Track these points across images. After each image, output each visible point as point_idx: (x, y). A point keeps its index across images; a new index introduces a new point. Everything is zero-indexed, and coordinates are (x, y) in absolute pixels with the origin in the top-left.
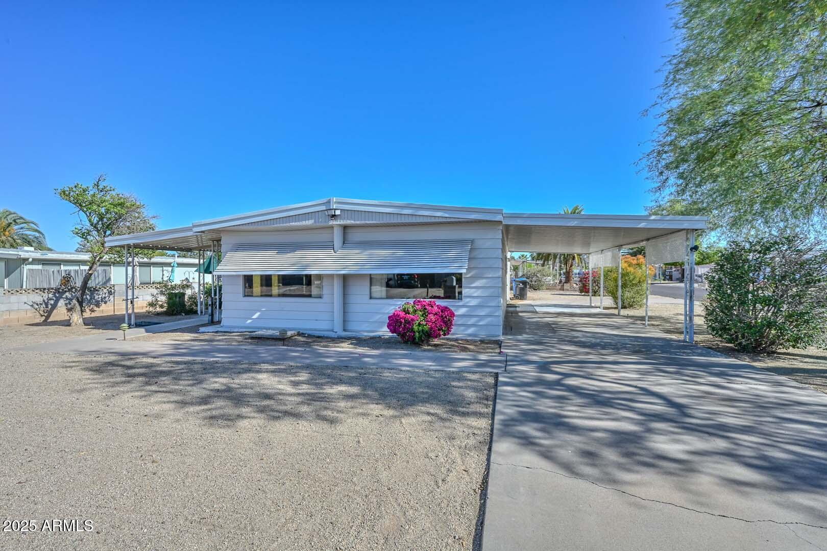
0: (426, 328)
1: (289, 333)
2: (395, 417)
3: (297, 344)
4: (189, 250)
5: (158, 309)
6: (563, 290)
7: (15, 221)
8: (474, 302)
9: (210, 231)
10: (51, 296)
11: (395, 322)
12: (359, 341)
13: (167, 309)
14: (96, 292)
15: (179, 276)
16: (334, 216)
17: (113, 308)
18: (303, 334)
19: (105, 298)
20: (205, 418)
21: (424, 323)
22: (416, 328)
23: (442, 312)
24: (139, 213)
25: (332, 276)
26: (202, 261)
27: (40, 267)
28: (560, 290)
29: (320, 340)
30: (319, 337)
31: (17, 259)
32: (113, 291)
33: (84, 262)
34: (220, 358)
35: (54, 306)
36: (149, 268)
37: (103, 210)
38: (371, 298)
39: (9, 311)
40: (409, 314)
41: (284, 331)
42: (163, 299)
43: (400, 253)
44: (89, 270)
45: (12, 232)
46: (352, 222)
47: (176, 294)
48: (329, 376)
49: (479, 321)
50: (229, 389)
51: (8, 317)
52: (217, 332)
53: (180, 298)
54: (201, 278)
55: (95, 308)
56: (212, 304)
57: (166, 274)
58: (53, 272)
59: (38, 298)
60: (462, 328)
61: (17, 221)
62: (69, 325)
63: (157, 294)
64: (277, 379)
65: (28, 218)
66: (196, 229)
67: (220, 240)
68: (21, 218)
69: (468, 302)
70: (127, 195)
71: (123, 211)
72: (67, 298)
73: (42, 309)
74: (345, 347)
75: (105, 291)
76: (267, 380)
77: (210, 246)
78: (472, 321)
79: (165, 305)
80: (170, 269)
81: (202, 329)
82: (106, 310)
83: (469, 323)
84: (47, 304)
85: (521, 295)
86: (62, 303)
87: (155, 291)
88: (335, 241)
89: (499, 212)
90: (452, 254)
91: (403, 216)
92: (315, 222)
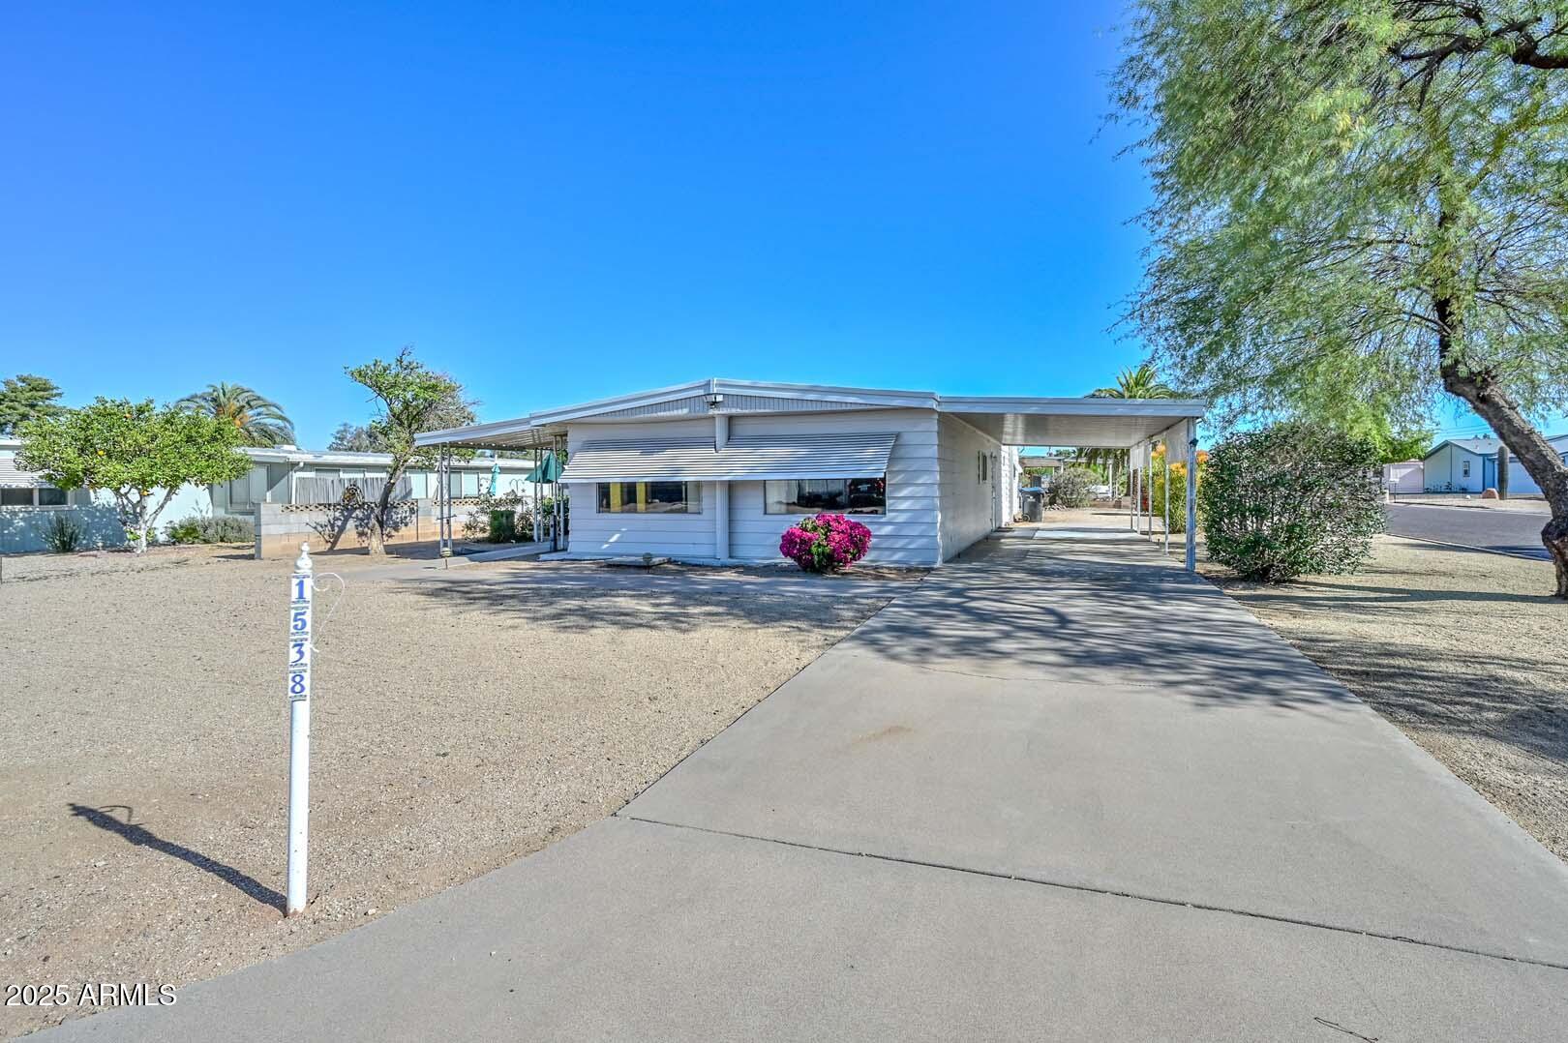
0: (828, 550)
1: (656, 560)
2: (753, 628)
3: (667, 572)
4: (521, 448)
5: (480, 535)
6: (1120, 507)
7: (248, 403)
8: (902, 518)
9: (551, 424)
10: (337, 514)
11: (789, 544)
12: (748, 569)
13: (492, 533)
14: (394, 510)
15: (503, 487)
16: (714, 403)
17: (415, 532)
18: (675, 561)
19: (406, 517)
20: (558, 627)
21: (825, 543)
22: (814, 549)
23: (851, 529)
24: (453, 398)
25: (713, 484)
26: (539, 463)
27: (312, 475)
28: (1114, 507)
29: (696, 568)
30: (696, 565)
31: (283, 464)
32: (415, 508)
33: (382, 468)
34: (569, 585)
35: (342, 529)
36: (459, 475)
37: (409, 396)
38: (765, 513)
39: (288, 534)
40: (807, 531)
41: (648, 557)
42: (485, 519)
43: (803, 452)
44: (391, 478)
45: (245, 420)
46: (739, 411)
47: (502, 514)
48: (696, 600)
49: (909, 544)
50: (582, 609)
51: (287, 542)
52: (562, 560)
53: (507, 517)
54: (539, 489)
55: (393, 533)
56: (555, 524)
57: (485, 485)
58: (333, 482)
59: (322, 517)
60: (887, 553)
61: (252, 403)
62: (368, 554)
63: (477, 512)
64: (636, 601)
65: (269, 399)
66: (534, 422)
67: (566, 435)
68: (259, 398)
69: (894, 518)
70: (438, 373)
71: (436, 396)
72: (357, 518)
73: (327, 532)
74: (729, 576)
75: (406, 507)
76: (624, 603)
77: (550, 443)
78: (900, 543)
79: (488, 528)
80: (490, 476)
81: (543, 557)
82: (406, 535)
83: (897, 546)
84: (332, 526)
85: (1031, 514)
86: (351, 524)
87: (474, 509)
88: (717, 435)
89: (930, 396)
90: (870, 452)
91: (805, 403)
92: (690, 411)
